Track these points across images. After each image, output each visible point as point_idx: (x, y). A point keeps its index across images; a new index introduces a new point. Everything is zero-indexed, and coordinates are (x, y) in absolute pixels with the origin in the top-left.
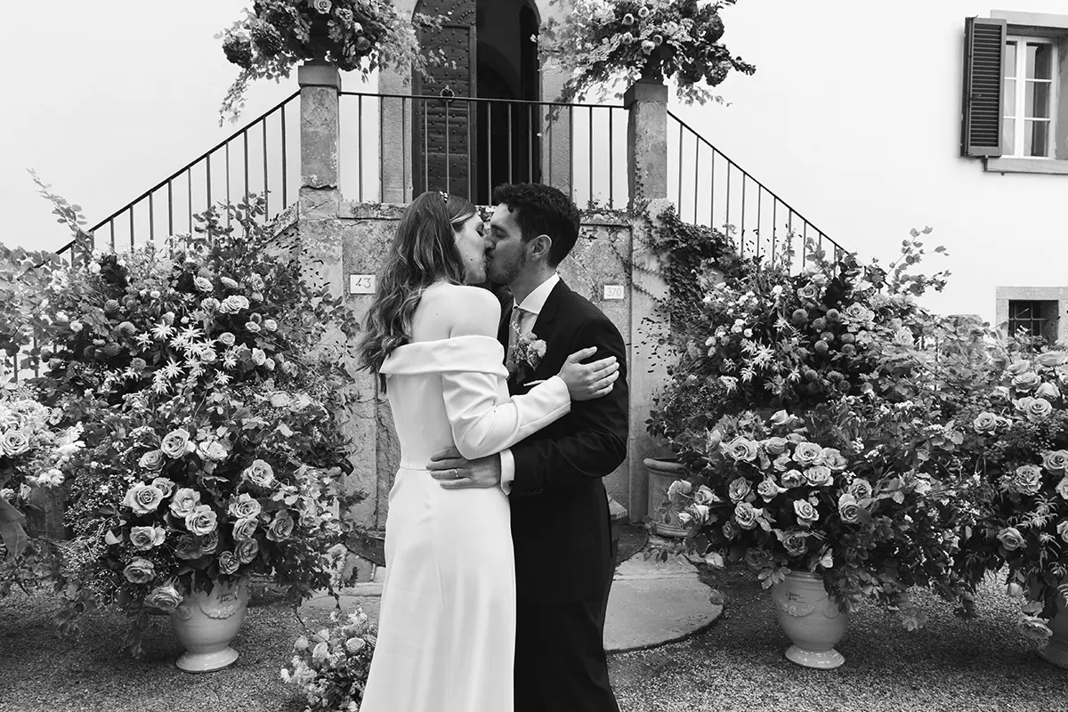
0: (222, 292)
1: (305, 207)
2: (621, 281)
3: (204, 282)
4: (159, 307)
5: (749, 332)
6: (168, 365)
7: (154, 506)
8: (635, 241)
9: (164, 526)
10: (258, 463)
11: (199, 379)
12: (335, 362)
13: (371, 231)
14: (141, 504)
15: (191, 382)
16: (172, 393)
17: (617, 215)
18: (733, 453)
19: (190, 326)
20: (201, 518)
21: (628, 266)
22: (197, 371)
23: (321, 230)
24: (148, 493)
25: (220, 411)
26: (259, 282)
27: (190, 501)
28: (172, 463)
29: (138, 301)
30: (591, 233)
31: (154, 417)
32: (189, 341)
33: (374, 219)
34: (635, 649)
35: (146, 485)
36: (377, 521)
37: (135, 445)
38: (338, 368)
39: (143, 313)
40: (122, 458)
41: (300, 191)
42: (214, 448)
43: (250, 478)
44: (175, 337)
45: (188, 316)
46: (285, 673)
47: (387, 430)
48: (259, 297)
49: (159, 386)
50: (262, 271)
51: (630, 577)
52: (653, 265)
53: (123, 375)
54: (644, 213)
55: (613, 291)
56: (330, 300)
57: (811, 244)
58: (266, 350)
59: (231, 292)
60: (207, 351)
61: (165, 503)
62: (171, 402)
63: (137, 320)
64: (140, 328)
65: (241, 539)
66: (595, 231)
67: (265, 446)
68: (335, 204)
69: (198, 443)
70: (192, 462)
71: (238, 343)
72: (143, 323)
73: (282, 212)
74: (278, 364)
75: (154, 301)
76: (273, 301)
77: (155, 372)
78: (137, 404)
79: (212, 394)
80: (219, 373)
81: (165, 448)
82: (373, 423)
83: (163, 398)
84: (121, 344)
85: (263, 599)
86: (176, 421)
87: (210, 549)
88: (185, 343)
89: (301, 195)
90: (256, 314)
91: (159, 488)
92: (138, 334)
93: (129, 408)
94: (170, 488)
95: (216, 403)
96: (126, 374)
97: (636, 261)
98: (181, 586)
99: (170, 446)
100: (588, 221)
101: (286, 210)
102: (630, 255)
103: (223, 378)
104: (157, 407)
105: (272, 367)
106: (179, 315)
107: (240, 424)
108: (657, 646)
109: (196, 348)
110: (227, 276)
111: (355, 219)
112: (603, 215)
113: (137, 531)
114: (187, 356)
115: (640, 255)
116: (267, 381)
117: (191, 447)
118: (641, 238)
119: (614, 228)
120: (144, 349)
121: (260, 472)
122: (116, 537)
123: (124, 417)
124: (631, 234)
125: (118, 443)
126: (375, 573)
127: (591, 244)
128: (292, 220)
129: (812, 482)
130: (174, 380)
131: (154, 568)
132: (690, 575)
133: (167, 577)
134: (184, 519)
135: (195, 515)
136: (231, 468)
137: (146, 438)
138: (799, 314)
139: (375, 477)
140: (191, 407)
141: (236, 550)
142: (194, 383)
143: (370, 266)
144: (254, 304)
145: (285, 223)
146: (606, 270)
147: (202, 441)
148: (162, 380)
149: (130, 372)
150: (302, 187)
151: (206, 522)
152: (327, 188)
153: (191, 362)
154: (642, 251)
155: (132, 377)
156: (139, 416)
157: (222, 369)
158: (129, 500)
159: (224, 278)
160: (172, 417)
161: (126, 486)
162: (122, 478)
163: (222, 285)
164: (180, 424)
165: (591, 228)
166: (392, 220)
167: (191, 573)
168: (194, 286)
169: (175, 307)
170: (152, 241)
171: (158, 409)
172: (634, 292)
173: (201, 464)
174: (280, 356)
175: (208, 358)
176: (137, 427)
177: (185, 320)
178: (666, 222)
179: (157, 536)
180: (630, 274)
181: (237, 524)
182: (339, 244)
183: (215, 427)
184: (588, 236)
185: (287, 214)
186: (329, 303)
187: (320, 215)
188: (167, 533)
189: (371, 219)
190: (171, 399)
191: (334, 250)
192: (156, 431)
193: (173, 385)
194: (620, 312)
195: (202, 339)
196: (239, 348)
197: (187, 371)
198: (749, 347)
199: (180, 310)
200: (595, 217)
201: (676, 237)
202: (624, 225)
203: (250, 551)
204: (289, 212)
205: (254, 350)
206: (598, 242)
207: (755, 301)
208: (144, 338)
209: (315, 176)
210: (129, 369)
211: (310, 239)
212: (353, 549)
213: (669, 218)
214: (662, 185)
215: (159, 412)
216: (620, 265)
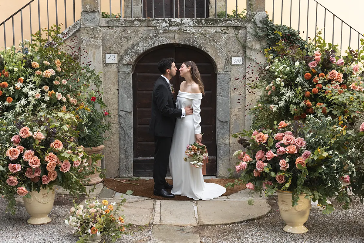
0: (44, 68)
1: (84, 22)
2: (241, 55)
3: (36, 64)
4: (17, 74)
5: (283, 84)
6: (21, 100)
7: (17, 156)
8: (248, 35)
9: (20, 163)
10: (57, 141)
11: (34, 106)
12: (97, 97)
13: (115, 32)
14: (12, 155)
15: (31, 107)
16: (23, 112)
17: (238, 21)
18: (257, 139)
19: (30, 83)
20: (34, 161)
21: (244, 47)
22: (33, 103)
23: (91, 33)
24: (14, 151)
25: (43, 119)
26: (59, 63)
27: (30, 155)
28: (24, 140)
29: (9, 72)
30: (225, 31)
31: (16, 122)
32: (30, 90)
33: (117, 26)
34: (219, 225)
35: (14, 148)
36: (119, 173)
37: (9, 133)
38: (99, 100)
39: (11, 78)
40: (5, 138)
41: (81, 13)
42: (39, 134)
43: (54, 147)
44: (24, 88)
45: (29, 79)
46: (66, 221)
47: (124, 130)
48: (59, 70)
49: (18, 109)
50: (60, 58)
51: (233, 200)
52: (257, 46)
53: (4, 104)
54: (253, 20)
55: (236, 60)
56: (90, 70)
57: (321, 40)
58: (62, 93)
59: (47, 68)
60: (37, 93)
61: (21, 156)
62: (23, 116)
63: (9, 81)
64: (10, 84)
65: (50, 170)
66: (227, 29)
67: (60, 134)
68: (98, 19)
69: (33, 132)
70: (31, 140)
71: (50, 90)
72: (11, 82)
73: (73, 24)
74: (68, 99)
75: (15, 72)
76: (65, 71)
77: (16, 103)
78: (9, 116)
79: (40, 112)
80: (42, 103)
81: (21, 134)
82: (117, 126)
83: (19, 114)
84: (2, 91)
85: (64, 203)
86: (24, 123)
87: (38, 174)
88: (28, 90)
89: (82, 16)
90: (58, 77)
91: (19, 149)
92: (9, 86)
93: (6, 118)
94: (23, 150)
95: (41, 116)
96: (5, 104)
97: (248, 44)
98: (28, 188)
99: (23, 133)
100: (224, 25)
101: (75, 23)
102: (245, 42)
103: (44, 106)
104: (17, 118)
105: (65, 101)
106: (26, 78)
107: (49, 125)
108: (229, 224)
109: (32, 93)
110: (45, 60)
111: (108, 27)
112: (231, 21)
113: (11, 165)
114: (29, 96)
115: (251, 41)
116: (63, 107)
117: (31, 134)
118: (251, 33)
119: (237, 28)
120: (12, 93)
121: (57, 145)
122: (3, 168)
123: (5, 122)
124: (246, 30)
125: (3, 132)
126: (115, 195)
127: (225, 36)
128: (78, 27)
129: (288, 152)
130: (24, 106)
131: (17, 180)
132: (264, 200)
133: (22, 184)
134: (28, 162)
135: (32, 160)
136: (46, 143)
137: (13, 130)
138: (307, 75)
139: (118, 152)
140: (31, 118)
141: (48, 175)
142: (32, 108)
143: (115, 49)
144: (57, 72)
145: (74, 30)
146: (233, 49)
147: (35, 132)
148: (19, 106)
149: (6, 103)
150: (82, 12)
151: (36, 163)
152: (94, 12)
153: (31, 99)
154: (252, 39)
155: (7, 105)
156: (11, 122)
157: (44, 101)
158: (8, 154)
159: (44, 61)
160: (23, 122)
161: (6, 148)
162: (4, 146)
163: (43, 65)
164: (26, 125)
165: (225, 28)
166: (125, 26)
167: (32, 183)
168: (31, 66)
169: (24, 75)
170: (14, 46)
171: (18, 119)
172: (247, 61)
173: (34, 140)
174: (69, 96)
175: (37, 97)
176: (10, 126)
177: (28, 80)
178: (265, 24)
179: (18, 167)
180: (246, 51)
181: (48, 164)
182: (100, 39)
183: (40, 126)
184: (224, 32)
185: (75, 25)
186: (89, 72)
187: (91, 25)
188: (22, 167)
189: (115, 26)
190: (23, 114)
191: (97, 42)
192: (17, 127)
193: (24, 109)
194: (240, 71)
195: (35, 88)
196: (51, 92)
197: (29, 102)
198: (283, 90)
199: (26, 76)
200: (227, 23)
201: (269, 32)
202: (243, 26)
203: (54, 176)
204: (76, 24)
205: (57, 93)
206: (229, 35)
207: (288, 69)
208: (12, 88)
209: (88, 6)
210: (6, 102)
211: (86, 37)
212: (107, 185)
213: (266, 22)
214: (263, 5)
215: (18, 120)
216: (240, 47)
